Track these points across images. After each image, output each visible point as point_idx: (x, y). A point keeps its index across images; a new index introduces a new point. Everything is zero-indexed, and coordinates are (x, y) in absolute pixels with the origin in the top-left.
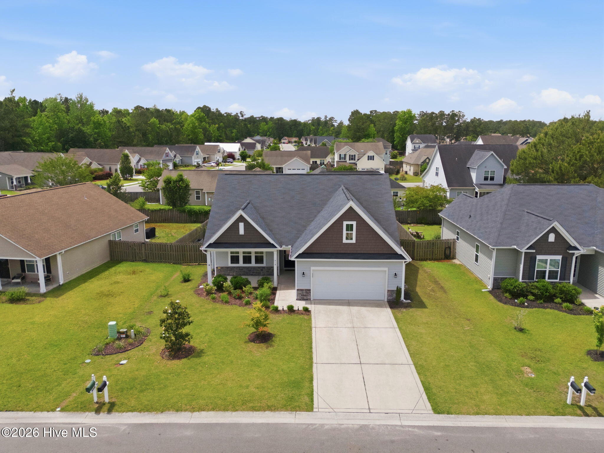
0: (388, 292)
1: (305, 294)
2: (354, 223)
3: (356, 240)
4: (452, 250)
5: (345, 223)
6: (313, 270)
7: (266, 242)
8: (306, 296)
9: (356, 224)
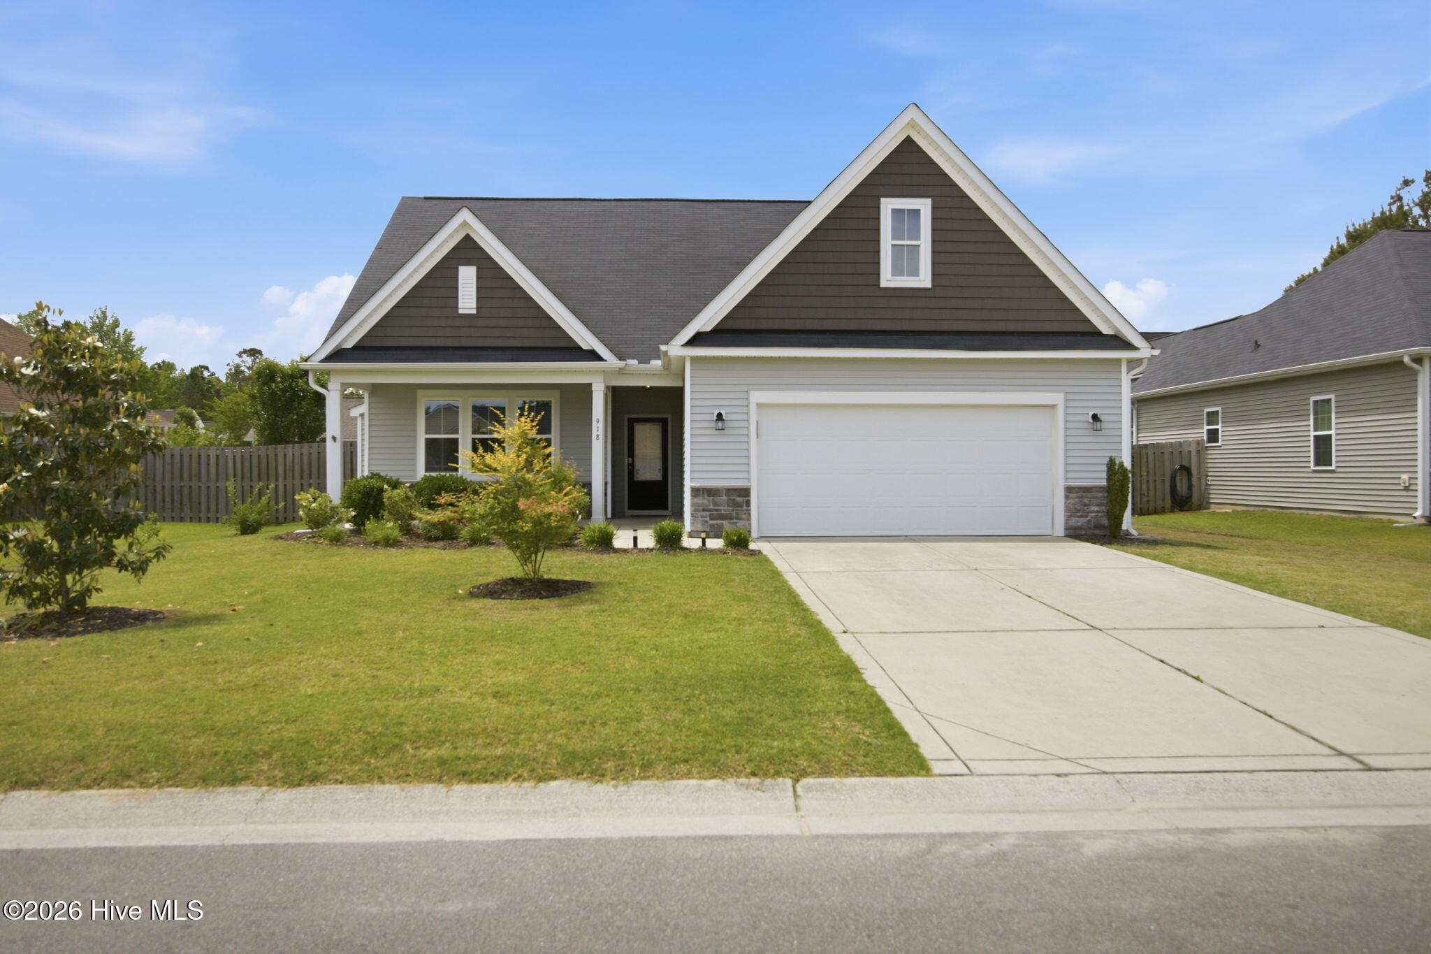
0: (1067, 497)
1: (724, 509)
2: (924, 206)
3: (935, 275)
4: (1194, 480)
5: (888, 205)
6: (758, 405)
7: (562, 344)
8: (728, 517)
9: (933, 208)
